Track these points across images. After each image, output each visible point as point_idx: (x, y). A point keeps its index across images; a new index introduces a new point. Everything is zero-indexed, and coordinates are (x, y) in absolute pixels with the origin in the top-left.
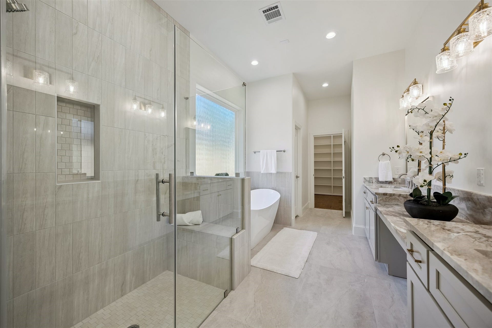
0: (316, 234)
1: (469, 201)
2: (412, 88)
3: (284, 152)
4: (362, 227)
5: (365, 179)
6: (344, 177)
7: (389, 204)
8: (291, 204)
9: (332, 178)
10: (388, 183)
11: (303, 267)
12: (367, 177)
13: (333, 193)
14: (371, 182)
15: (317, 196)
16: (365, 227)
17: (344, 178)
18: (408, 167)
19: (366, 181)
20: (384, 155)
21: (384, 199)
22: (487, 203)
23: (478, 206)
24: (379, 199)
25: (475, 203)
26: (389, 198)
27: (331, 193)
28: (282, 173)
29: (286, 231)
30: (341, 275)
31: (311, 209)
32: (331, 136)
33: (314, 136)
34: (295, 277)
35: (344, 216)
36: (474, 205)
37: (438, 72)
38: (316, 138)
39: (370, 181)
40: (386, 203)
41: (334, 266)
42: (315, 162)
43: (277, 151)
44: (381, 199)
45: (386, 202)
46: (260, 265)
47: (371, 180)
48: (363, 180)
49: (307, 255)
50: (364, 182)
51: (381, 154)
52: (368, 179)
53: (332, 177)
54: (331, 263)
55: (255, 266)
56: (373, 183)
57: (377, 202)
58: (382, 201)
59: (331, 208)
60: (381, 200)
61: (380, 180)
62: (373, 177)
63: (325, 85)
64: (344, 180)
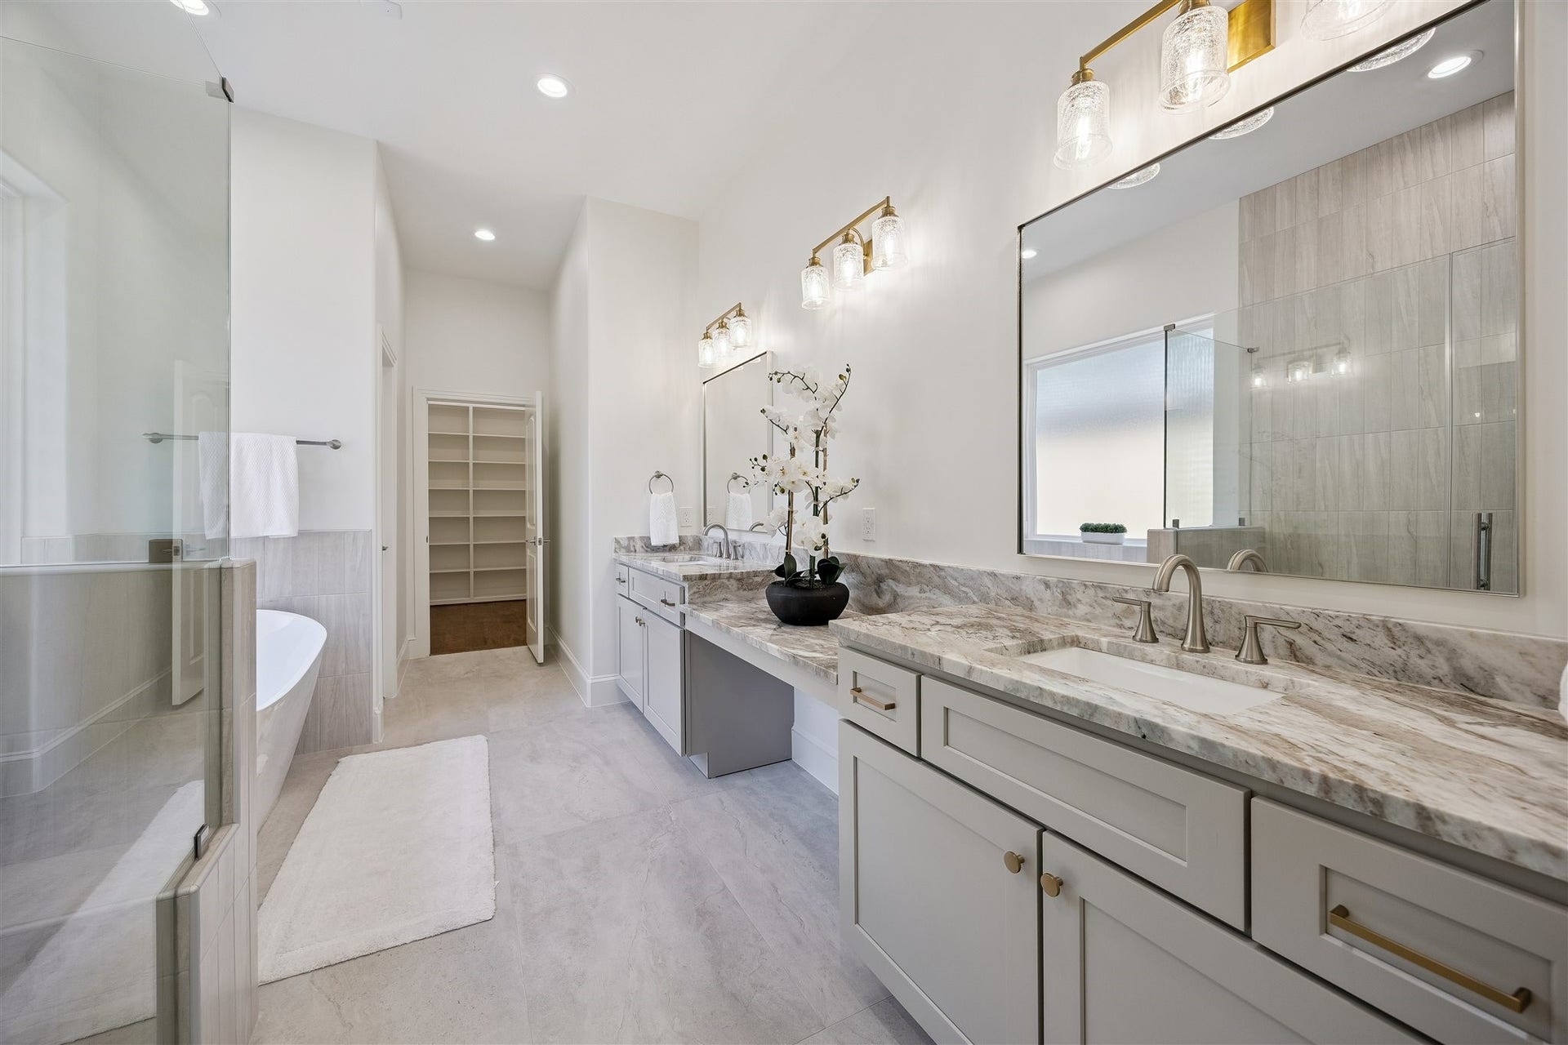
0: (480, 741)
1: (853, 571)
2: (736, 324)
3: (336, 447)
4: (610, 678)
5: (617, 541)
6: (540, 541)
7: (711, 599)
8: (370, 657)
9: (472, 547)
10: (667, 549)
11: (492, 871)
12: (622, 535)
13: (475, 596)
14: (632, 549)
15: (438, 611)
16: (619, 677)
17: (540, 544)
18: (708, 507)
19: (621, 547)
20: (659, 476)
21: (701, 589)
22: (884, 571)
23: (869, 580)
24: (692, 592)
25: (863, 574)
26: (712, 585)
27: (469, 596)
28: (321, 535)
29: (354, 770)
30: (614, 834)
31: (418, 661)
32: (468, 407)
33: (428, 399)
34: (483, 919)
35: (541, 659)
36: (860, 578)
37: (805, 305)
38: (434, 410)
39: (626, 547)
40: (705, 599)
41: (583, 819)
42: (433, 493)
43: (298, 442)
44: (695, 590)
45: (704, 596)
46: (298, 959)
47: (632, 544)
48: (614, 545)
49: (485, 822)
50: (615, 551)
51: (654, 474)
52: (624, 543)
53: (472, 543)
54: (572, 813)
55: (273, 979)
56: (635, 551)
57: (687, 600)
58: (697, 595)
59: (486, 642)
60: (695, 593)
61: (654, 543)
62: (636, 536)
63: (485, 235)
64: (540, 548)
